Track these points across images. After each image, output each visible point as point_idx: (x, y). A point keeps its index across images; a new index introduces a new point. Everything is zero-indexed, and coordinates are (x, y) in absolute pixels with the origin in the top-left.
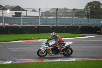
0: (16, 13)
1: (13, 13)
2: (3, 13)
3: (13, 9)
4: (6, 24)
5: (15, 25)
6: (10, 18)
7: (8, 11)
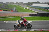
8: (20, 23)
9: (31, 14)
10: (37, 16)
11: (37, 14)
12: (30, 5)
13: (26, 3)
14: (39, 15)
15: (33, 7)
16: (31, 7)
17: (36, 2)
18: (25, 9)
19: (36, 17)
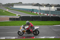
0: (57, 9)
1: (56, 8)
2: (50, 9)
3: (55, 6)
4: (51, 15)
5: (56, 16)
6: (54, 11)
7: (53, 7)
8: (25, 29)
9: (12, 18)
10: (19, 20)
11: (19, 18)
12: (11, 6)
13: (6, 4)
14: (21, 19)
15: (15, 9)
16: (12, 9)
17: (18, 3)
18: (4, 11)
19: (18, 22)
